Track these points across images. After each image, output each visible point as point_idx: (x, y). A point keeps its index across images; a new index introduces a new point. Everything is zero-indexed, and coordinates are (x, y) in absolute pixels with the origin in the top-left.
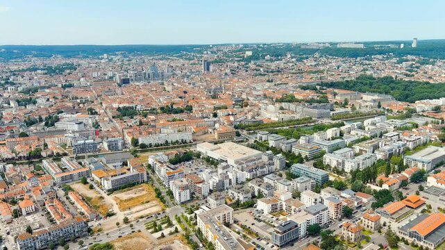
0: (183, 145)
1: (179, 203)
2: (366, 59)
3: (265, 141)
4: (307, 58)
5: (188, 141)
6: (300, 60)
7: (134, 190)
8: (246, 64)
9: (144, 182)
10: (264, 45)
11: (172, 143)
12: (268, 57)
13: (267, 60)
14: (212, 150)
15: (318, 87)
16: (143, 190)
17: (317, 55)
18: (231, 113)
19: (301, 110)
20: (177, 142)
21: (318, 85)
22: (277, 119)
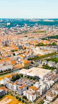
0: (9, 71)
1: (33, 101)
2: (56, 26)
3: (46, 65)
4: (33, 26)
5: (11, 69)
6: (31, 26)
7: (4, 99)
8: (9, 29)
9: (6, 94)
10: (12, 19)
11: (4, 71)
12: (17, 25)
13: (18, 27)
14: (29, 72)
15: (47, 38)
16: (9, 98)
17: (37, 24)
18: (20, 53)
19: (49, 49)
20: (7, 70)
21: (47, 37)
22: (43, 54)
